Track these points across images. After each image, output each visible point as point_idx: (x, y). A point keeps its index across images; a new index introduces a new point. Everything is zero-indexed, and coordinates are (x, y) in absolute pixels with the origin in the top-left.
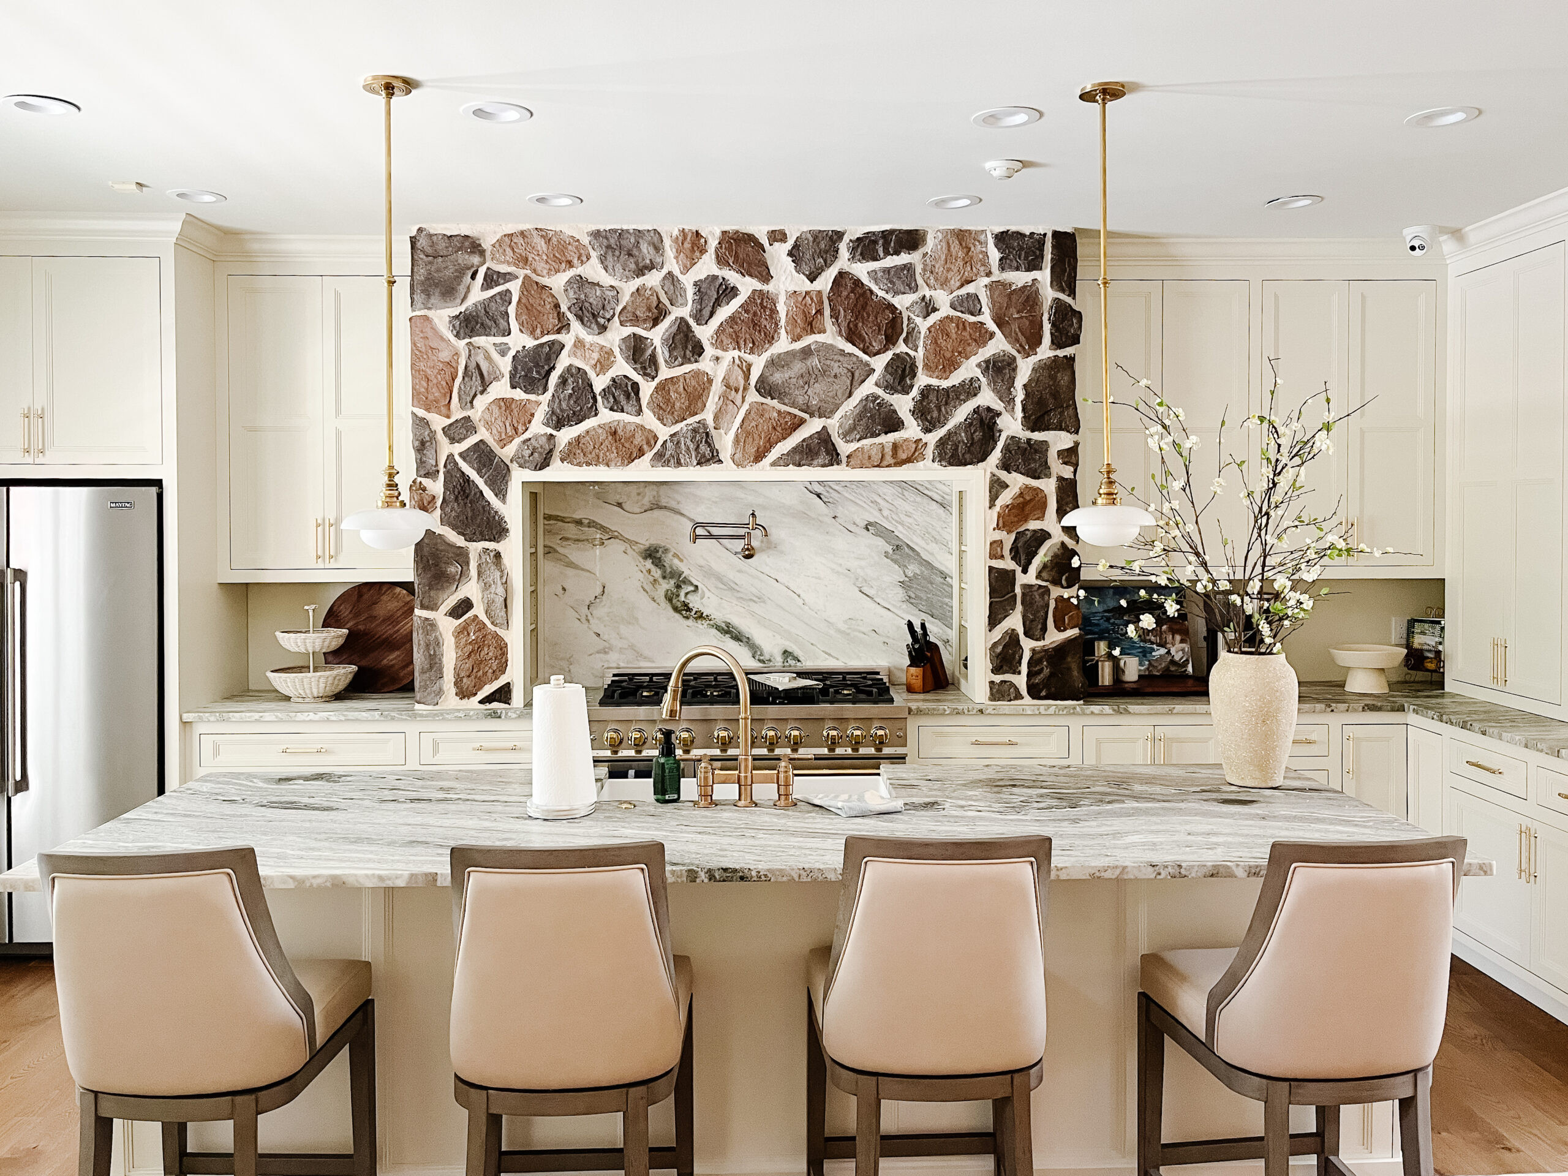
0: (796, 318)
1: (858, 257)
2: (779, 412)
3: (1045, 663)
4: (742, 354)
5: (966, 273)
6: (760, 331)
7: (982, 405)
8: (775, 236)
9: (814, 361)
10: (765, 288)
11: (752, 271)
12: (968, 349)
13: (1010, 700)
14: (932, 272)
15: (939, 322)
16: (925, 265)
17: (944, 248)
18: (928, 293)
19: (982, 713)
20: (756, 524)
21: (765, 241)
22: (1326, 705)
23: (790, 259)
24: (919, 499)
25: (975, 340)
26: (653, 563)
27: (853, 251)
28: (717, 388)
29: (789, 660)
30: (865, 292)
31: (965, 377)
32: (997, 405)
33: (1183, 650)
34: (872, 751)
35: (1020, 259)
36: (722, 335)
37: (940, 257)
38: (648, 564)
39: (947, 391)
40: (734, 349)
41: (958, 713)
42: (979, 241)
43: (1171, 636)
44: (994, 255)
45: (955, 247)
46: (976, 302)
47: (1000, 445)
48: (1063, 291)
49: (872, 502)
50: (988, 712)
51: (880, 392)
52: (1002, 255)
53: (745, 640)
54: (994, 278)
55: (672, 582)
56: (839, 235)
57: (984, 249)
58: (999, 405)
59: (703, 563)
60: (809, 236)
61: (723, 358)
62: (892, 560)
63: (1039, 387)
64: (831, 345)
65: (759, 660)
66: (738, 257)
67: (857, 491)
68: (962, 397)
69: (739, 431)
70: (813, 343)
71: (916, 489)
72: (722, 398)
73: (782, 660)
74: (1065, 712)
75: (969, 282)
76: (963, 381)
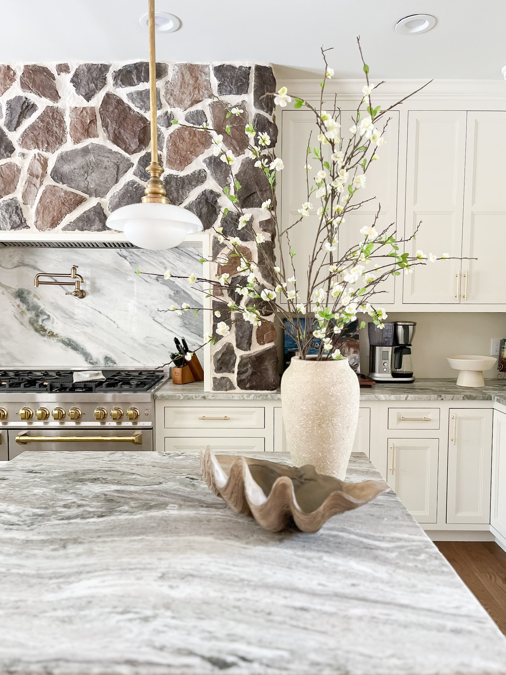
0: (77, 126)
1: (119, 82)
2: (66, 192)
3: (250, 365)
4: (40, 152)
5: (195, 95)
6: (52, 135)
7: (207, 189)
8: (61, 68)
9: (92, 158)
10: (55, 105)
11: (46, 92)
12: (197, 149)
13: (227, 390)
14: (171, 95)
15: (177, 131)
16: (167, 90)
17: (179, 78)
18: (169, 110)
19: (205, 398)
20: (76, 275)
21: (55, 72)
22: (438, 396)
23: (72, 84)
24: (190, 261)
25: (202, 144)
26: (21, 301)
27: (115, 78)
28: (24, 176)
29: (109, 363)
30: (125, 108)
31: (196, 169)
32: (218, 189)
33: (355, 358)
34: (130, 424)
35: (231, 85)
36: (26, 138)
37: (177, 83)
38: (18, 301)
39: (182, 179)
40: (35, 148)
41: (189, 399)
42: (204, 73)
43: (348, 349)
44: (215, 82)
45: (188, 76)
46: (203, 117)
47: (220, 217)
48: (262, 108)
49: (160, 263)
50: (209, 398)
51: (137, 179)
52: (219, 82)
53: (80, 350)
54: (216, 100)
55: (33, 313)
56: (105, 68)
57: (207, 78)
58: (219, 189)
59: (52, 301)
60: (85, 68)
61: (27, 154)
62: (174, 300)
63: (246, 176)
64: (102, 146)
65: (90, 362)
66: (35, 83)
67: (151, 256)
68: (193, 183)
69: (39, 205)
70: (90, 144)
71: (189, 255)
72: (27, 183)
73: (104, 363)
74: (260, 399)
75: (198, 102)
76: (194, 172)
